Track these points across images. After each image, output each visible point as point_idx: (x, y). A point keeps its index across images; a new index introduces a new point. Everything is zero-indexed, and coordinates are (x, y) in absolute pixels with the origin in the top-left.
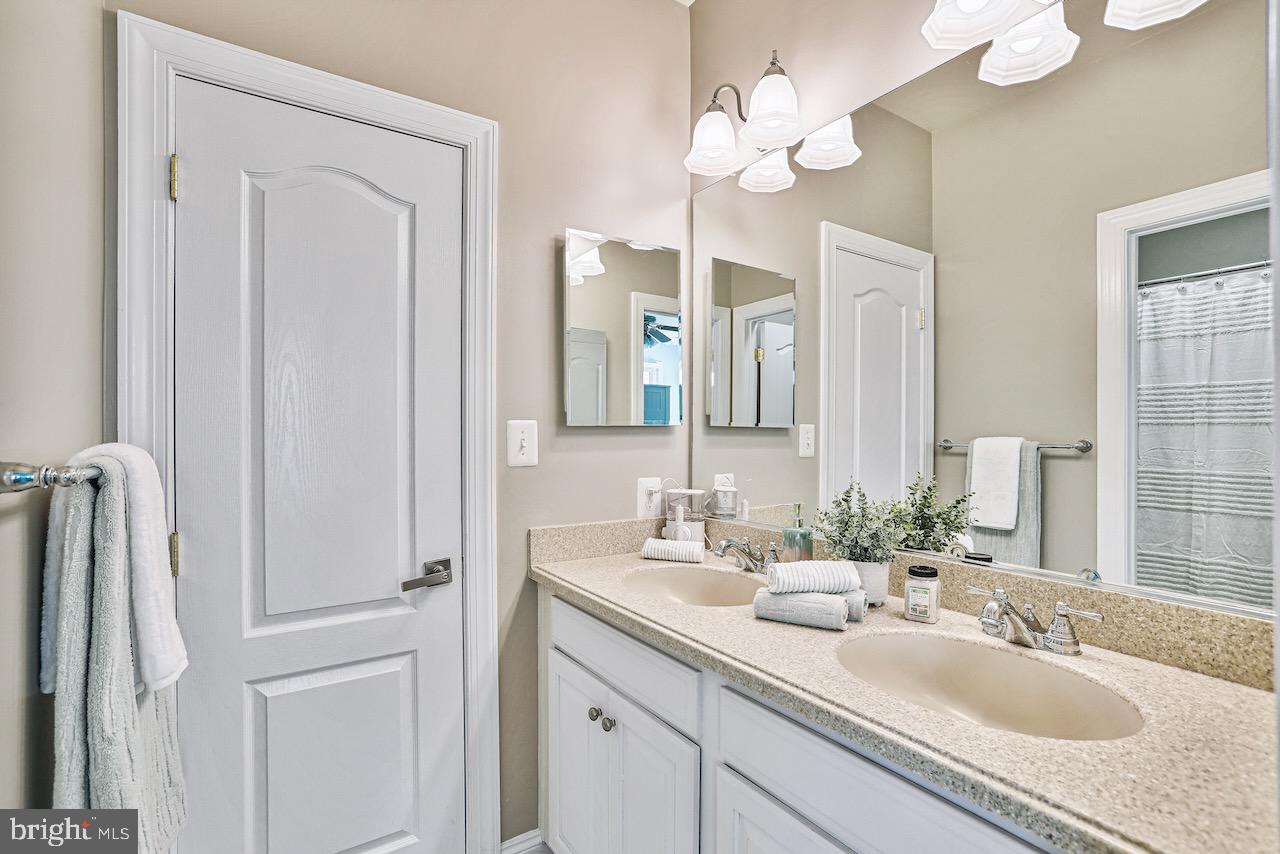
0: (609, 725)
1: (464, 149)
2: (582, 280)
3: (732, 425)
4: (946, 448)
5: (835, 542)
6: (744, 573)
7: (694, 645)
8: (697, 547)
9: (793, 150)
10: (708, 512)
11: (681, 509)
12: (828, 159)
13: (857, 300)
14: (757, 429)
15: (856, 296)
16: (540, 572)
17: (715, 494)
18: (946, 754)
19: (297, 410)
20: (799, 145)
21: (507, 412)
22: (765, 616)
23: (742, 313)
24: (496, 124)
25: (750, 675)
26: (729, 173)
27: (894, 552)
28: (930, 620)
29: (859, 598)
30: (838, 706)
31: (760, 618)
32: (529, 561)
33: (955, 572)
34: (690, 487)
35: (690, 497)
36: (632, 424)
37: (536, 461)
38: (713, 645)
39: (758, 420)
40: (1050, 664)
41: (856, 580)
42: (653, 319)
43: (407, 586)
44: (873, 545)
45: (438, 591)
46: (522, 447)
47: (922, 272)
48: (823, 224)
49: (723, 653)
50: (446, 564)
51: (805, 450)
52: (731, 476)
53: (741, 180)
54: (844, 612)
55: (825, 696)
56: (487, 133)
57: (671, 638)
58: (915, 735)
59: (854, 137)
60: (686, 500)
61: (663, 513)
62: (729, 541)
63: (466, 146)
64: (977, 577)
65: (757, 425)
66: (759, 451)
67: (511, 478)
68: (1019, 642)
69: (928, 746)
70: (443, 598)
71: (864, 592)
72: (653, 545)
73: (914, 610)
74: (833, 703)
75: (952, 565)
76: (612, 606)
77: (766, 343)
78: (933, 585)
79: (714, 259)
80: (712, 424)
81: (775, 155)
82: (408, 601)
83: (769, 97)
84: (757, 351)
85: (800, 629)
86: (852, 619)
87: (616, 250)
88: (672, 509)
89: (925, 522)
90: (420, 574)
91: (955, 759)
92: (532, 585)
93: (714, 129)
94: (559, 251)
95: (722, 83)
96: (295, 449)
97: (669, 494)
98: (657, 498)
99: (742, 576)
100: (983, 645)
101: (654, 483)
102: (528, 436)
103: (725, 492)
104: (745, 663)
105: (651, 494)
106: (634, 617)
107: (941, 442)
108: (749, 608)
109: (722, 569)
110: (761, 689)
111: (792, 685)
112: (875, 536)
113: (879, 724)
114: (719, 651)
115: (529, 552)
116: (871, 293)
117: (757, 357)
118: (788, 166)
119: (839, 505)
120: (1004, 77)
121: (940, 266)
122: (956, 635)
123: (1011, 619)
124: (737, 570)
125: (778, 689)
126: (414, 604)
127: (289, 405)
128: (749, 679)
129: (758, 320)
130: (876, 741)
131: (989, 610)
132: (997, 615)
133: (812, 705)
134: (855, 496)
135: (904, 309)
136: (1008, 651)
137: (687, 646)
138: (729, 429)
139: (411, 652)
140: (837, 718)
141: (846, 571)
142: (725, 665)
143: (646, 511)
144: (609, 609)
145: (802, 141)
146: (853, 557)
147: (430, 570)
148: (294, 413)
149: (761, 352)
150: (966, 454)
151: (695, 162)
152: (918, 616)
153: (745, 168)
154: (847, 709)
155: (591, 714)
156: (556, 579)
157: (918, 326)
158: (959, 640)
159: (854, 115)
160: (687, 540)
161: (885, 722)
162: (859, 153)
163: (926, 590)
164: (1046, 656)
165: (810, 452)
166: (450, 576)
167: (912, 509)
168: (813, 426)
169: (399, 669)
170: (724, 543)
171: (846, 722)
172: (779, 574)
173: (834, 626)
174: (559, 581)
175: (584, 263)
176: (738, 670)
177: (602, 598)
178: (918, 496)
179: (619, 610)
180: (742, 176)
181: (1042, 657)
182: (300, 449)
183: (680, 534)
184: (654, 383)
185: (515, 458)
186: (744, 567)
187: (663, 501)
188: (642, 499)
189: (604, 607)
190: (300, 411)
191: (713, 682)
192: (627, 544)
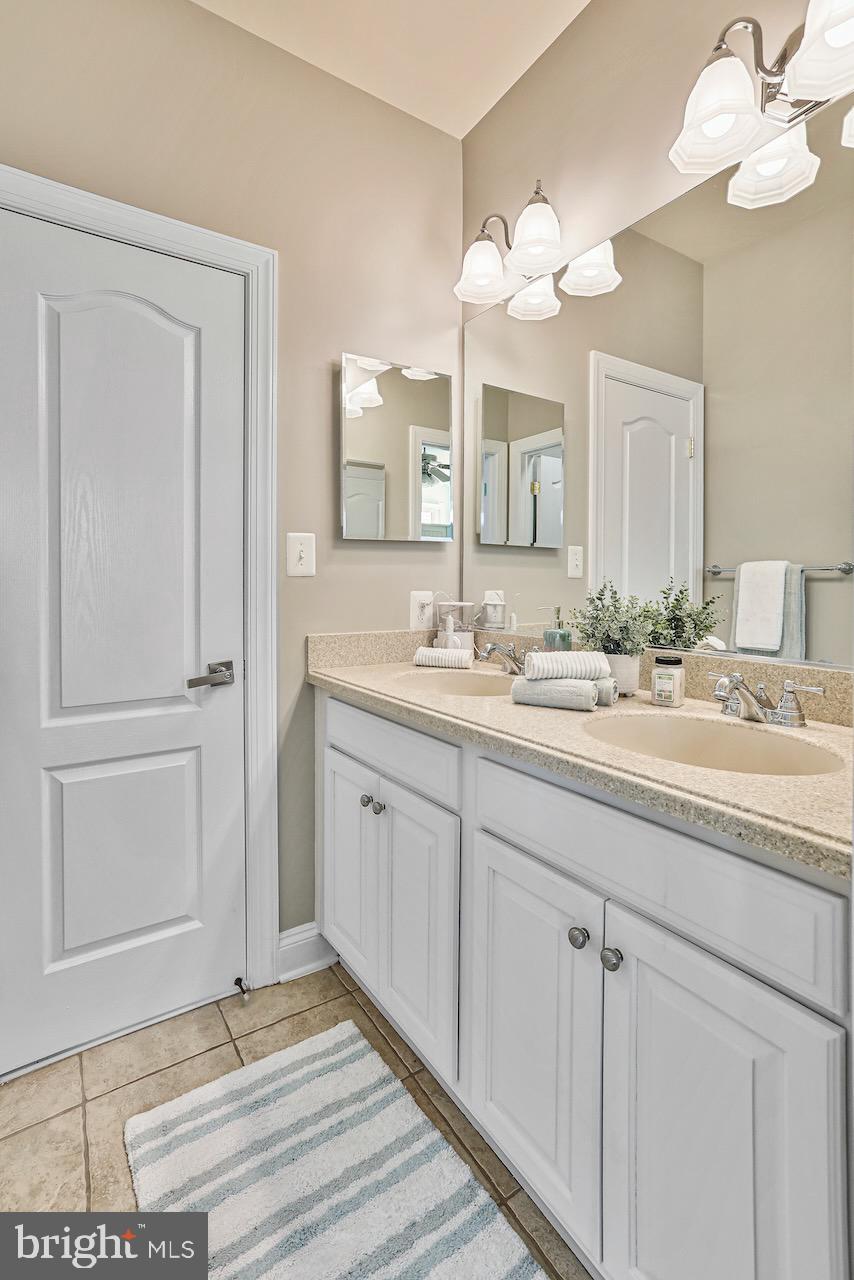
0: (380, 809)
1: (246, 277)
2: (361, 411)
3: (509, 543)
4: (715, 573)
5: (589, 636)
6: (509, 676)
7: (454, 720)
8: (466, 655)
9: (558, 276)
10: (476, 624)
11: (451, 620)
12: (591, 286)
13: (626, 427)
14: (532, 548)
15: (625, 424)
16: (317, 675)
17: (484, 608)
18: (662, 783)
19: (91, 517)
20: (564, 270)
21: (287, 524)
22: (522, 701)
23: (519, 447)
24: (276, 253)
25: (501, 740)
26: (497, 301)
27: (643, 646)
28: (674, 704)
29: (608, 684)
30: (576, 756)
31: (517, 703)
32: (307, 666)
33: (700, 664)
34: (461, 600)
35: (461, 608)
36: (409, 539)
37: (314, 572)
38: (471, 720)
39: (535, 541)
40: (776, 734)
41: (607, 668)
42: (434, 458)
43: (193, 683)
44: (623, 638)
45: (220, 691)
46: (301, 558)
47: (691, 402)
48: (592, 353)
49: (479, 725)
50: (228, 665)
51: (573, 570)
52: (500, 592)
53: (509, 308)
54: (594, 693)
55: (566, 750)
56: (267, 262)
57: (433, 717)
58: (638, 772)
59: (615, 264)
60: (457, 614)
61: (435, 625)
62: (495, 644)
63: (248, 274)
64: (719, 667)
65: (532, 545)
66: (532, 570)
67: (289, 585)
68: (751, 719)
69: (649, 779)
70: (226, 698)
71: (613, 680)
72: (424, 653)
73: (660, 695)
74: (571, 754)
75: (697, 657)
76: (383, 697)
77: (543, 476)
78: (677, 672)
79: (484, 385)
80: (482, 542)
81: (540, 281)
82: (193, 700)
83: (534, 225)
84: (533, 485)
85: (553, 710)
86: (602, 703)
87: (392, 378)
88: (443, 621)
89: (676, 622)
90: (204, 673)
91: (670, 786)
92: (310, 688)
93: (482, 259)
94: (336, 376)
95: (489, 214)
96: (89, 555)
97: (440, 606)
98: (429, 611)
99: (506, 678)
100: (719, 723)
101: (426, 596)
102: (306, 548)
103: (495, 606)
104: (498, 731)
105: (423, 607)
106: (402, 703)
107: (710, 567)
108: (510, 698)
109: (489, 673)
110: (511, 751)
111: (538, 744)
112: (624, 629)
113: (610, 766)
114: (476, 724)
115: (307, 658)
116: (640, 422)
117: (533, 490)
118: (553, 294)
119: (592, 601)
120: (753, 200)
121: (711, 395)
122: (695, 715)
123: (741, 694)
124: (502, 674)
125: (525, 748)
126: (199, 703)
127: (83, 513)
128: (501, 744)
129: (533, 454)
130: (606, 781)
131: (721, 686)
132: (728, 690)
133: (554, 758)
134: (608, 594)
135: (673, 438)
136: (741, 726)
137: (448, 722)
138: (505, 548)
139: (195, 748)
140: (575, 766)
141: (599, 661)
142: (481, 734)
143: (419, 623)
144: (379, 699)
145: (567, 266)
146: (607, 650)
147: (212, 670)
148: (88, 521)
149: (537, 485)
150: (733, 579)
151: (464, 289)
152: (663, 701)
153: (513, 296)
154: (583, 758)
155: (362, 800)
156: (330, 680)
157: (689, 455)
158: (698, 720)
159: (613, 240)
160: (458, 648)
161: (614, 765)
162: (619, 279)
163: (670, 677)
164: (774, 728)
165: (579, 574)
166: (232, 676)
167: (665, 613)
168: (581, 548)
169: (184, 763)
170: (489, 646)
171: (582, 767)
172: (535, 661)
173: (584, 707)
174: (334, 681)
175: (360, 395)
176: (492, 738)
177: (373, 691)
178: (672, 599)
179: (388, 699)
180: (510, 304)
181: (769, 729)
182: (94, 556)
183: (450, 644)
184: (436, 522)
185: (295, 569)
186: (509, 671)
187: (435, 615)
188: (414, 612)
189: (375, 698)
190: (94, 518)
191: (472, 754)
192: (400, 652)
